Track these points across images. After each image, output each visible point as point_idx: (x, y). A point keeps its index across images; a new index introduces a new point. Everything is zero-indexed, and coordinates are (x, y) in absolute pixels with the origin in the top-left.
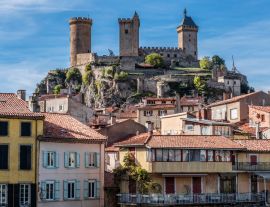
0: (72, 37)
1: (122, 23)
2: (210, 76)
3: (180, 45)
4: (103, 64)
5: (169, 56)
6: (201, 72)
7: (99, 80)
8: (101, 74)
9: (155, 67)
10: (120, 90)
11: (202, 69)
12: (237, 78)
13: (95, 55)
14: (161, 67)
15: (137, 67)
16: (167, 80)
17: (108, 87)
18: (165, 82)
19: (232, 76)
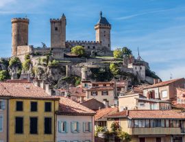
0: (14, 33)
1: (53, 22)
2: (122, 63)
3: (98, 39)
4: (39, 54)
5: (89, 47)
6: (114, 60)
7: (36, 66)
8: (37, 62)
9: (79, 56)
10: (53, 74)
11: (115, 57)
12: (142, 65)
13: (32, 47)
14: (84, 56)
15: (65, 56)
16: (89, 66)
17: (43, 72)
18: (88, 68)
19: (139, 63)
